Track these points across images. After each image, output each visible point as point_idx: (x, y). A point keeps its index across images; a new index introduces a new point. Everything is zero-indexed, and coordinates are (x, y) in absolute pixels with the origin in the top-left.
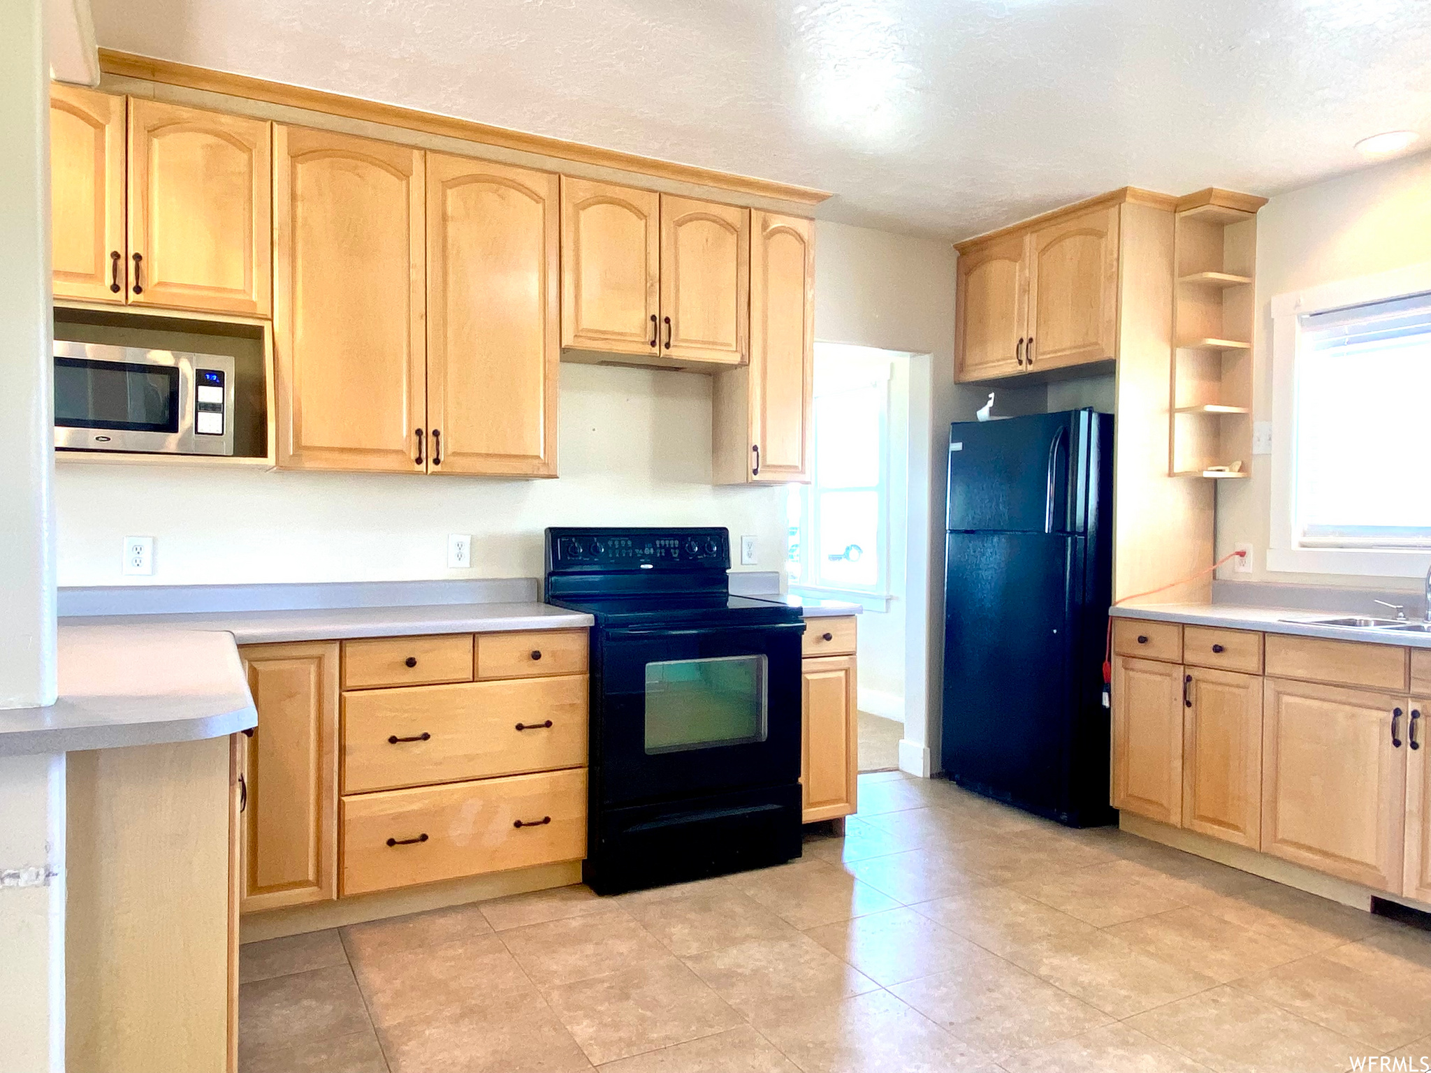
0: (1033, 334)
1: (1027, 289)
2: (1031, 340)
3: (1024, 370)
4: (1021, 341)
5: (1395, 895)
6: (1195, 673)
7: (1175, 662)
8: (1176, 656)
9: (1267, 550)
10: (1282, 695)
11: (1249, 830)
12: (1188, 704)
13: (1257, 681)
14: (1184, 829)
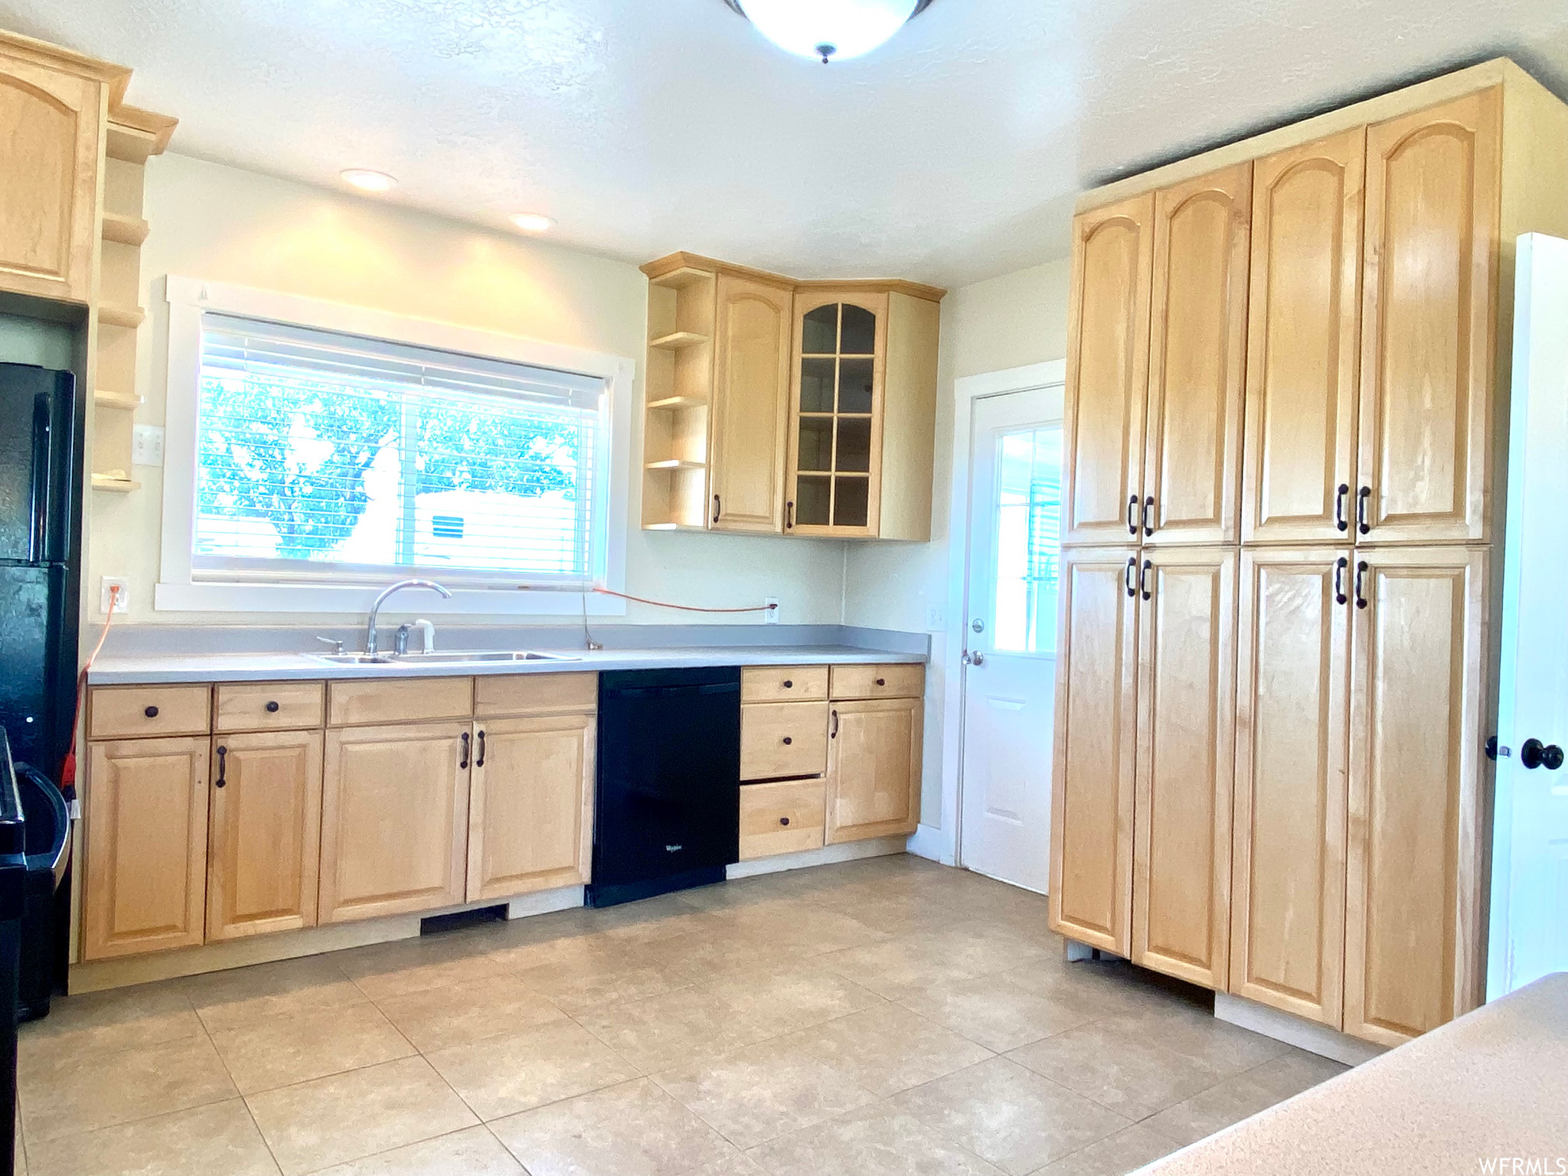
5: (459, 905)
6: (231, 743)
7: (200, 734)
8: (203, 726)
9: (157, 585)
10: (346, 746)
11: (303, 909)
12: (221, 783)
13: (317, 737)
14: (210, 943)
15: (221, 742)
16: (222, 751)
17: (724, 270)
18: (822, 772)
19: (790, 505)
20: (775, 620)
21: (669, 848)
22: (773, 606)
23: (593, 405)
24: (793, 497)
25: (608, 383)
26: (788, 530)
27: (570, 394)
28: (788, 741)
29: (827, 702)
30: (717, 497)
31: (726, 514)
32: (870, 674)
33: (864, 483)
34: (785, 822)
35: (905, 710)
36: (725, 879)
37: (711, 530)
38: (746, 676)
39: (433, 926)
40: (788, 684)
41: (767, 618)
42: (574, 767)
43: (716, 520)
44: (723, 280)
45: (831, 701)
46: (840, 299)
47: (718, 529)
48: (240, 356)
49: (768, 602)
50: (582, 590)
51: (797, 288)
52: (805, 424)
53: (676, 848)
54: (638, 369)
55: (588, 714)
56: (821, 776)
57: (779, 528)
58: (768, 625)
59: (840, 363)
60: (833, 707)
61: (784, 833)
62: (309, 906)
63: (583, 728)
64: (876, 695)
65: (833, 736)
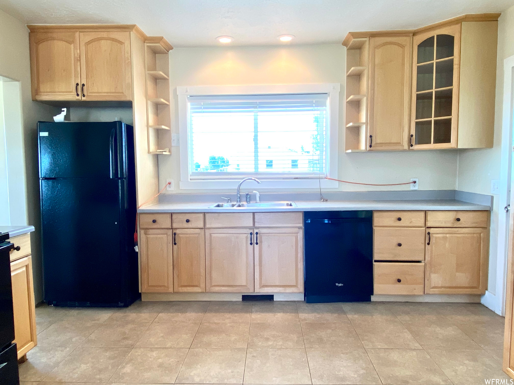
0: (84, 82)
1: (79, 59)
2: (83, 85)
3: (80, 99)
4: (77, 84)
5: (252, 293)
6: (178, 231)
7: (168, 228)
8: (169, 226)
9: (180, 182)
10: (212, 234)
11: (201, 286)
12: (175, 244)
13: (203, 231)
14: (175, 293)
15: (174, 231)
16: (175, 234)
17: (373, 35)
18: (423, 260)
19: (412, 136)
20: (416, 188)
21: (337, 284)
22: (415, 182)
23: (324, 105)
24: (413, 132)
25: (329, 95)
26: (411, 148)
27: (314, 102)
28: (400, 245)
29: (425, 228)
30: (371, 136)
31: (376, 144)
32: (451, 216)
33: (449, 122)
34: (399, 281)
35: (478, 233)
36: (370, 301)
37: (368, 151)
38: (375, 215)
39: (246, 298)
40: (399, 219)
41: (412, 187)
42: (294, 247)
43: (371, 146)
44: (373, 40)
45: (427, 228)
46: (435, 33)
47: (372, 150)
48: (201, 108)
49: (412, 180)
50: (319, 178)
51: (415, 34)
52: (419, 97)
53: (340, 285)
54: (341, 86)
55: (299, 228)
56: (422, 262)
57: (406, 147)
58: (412, 191)
59: (436, 64)
60: (428, 230)
61: (399, 285)
62: (203, 285)
63: (297, 233)
64: (455, 226)
65: (428, 244)
